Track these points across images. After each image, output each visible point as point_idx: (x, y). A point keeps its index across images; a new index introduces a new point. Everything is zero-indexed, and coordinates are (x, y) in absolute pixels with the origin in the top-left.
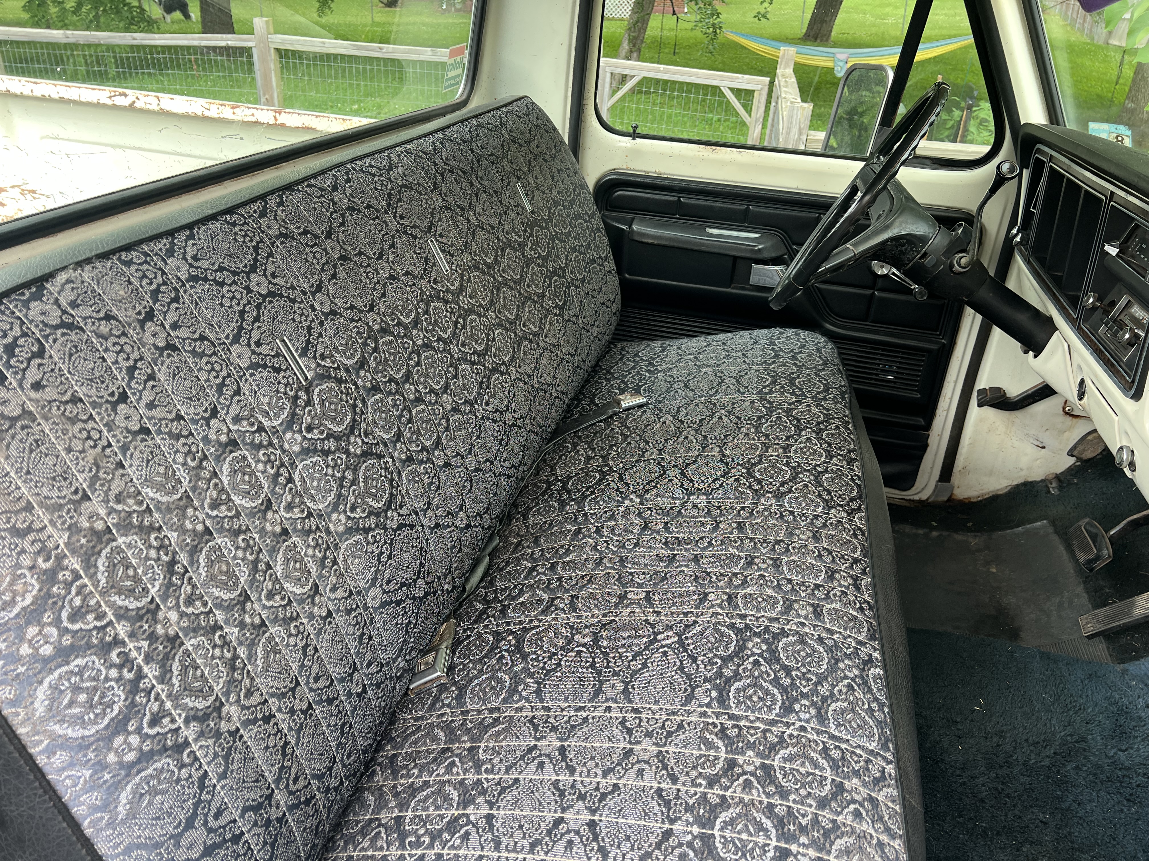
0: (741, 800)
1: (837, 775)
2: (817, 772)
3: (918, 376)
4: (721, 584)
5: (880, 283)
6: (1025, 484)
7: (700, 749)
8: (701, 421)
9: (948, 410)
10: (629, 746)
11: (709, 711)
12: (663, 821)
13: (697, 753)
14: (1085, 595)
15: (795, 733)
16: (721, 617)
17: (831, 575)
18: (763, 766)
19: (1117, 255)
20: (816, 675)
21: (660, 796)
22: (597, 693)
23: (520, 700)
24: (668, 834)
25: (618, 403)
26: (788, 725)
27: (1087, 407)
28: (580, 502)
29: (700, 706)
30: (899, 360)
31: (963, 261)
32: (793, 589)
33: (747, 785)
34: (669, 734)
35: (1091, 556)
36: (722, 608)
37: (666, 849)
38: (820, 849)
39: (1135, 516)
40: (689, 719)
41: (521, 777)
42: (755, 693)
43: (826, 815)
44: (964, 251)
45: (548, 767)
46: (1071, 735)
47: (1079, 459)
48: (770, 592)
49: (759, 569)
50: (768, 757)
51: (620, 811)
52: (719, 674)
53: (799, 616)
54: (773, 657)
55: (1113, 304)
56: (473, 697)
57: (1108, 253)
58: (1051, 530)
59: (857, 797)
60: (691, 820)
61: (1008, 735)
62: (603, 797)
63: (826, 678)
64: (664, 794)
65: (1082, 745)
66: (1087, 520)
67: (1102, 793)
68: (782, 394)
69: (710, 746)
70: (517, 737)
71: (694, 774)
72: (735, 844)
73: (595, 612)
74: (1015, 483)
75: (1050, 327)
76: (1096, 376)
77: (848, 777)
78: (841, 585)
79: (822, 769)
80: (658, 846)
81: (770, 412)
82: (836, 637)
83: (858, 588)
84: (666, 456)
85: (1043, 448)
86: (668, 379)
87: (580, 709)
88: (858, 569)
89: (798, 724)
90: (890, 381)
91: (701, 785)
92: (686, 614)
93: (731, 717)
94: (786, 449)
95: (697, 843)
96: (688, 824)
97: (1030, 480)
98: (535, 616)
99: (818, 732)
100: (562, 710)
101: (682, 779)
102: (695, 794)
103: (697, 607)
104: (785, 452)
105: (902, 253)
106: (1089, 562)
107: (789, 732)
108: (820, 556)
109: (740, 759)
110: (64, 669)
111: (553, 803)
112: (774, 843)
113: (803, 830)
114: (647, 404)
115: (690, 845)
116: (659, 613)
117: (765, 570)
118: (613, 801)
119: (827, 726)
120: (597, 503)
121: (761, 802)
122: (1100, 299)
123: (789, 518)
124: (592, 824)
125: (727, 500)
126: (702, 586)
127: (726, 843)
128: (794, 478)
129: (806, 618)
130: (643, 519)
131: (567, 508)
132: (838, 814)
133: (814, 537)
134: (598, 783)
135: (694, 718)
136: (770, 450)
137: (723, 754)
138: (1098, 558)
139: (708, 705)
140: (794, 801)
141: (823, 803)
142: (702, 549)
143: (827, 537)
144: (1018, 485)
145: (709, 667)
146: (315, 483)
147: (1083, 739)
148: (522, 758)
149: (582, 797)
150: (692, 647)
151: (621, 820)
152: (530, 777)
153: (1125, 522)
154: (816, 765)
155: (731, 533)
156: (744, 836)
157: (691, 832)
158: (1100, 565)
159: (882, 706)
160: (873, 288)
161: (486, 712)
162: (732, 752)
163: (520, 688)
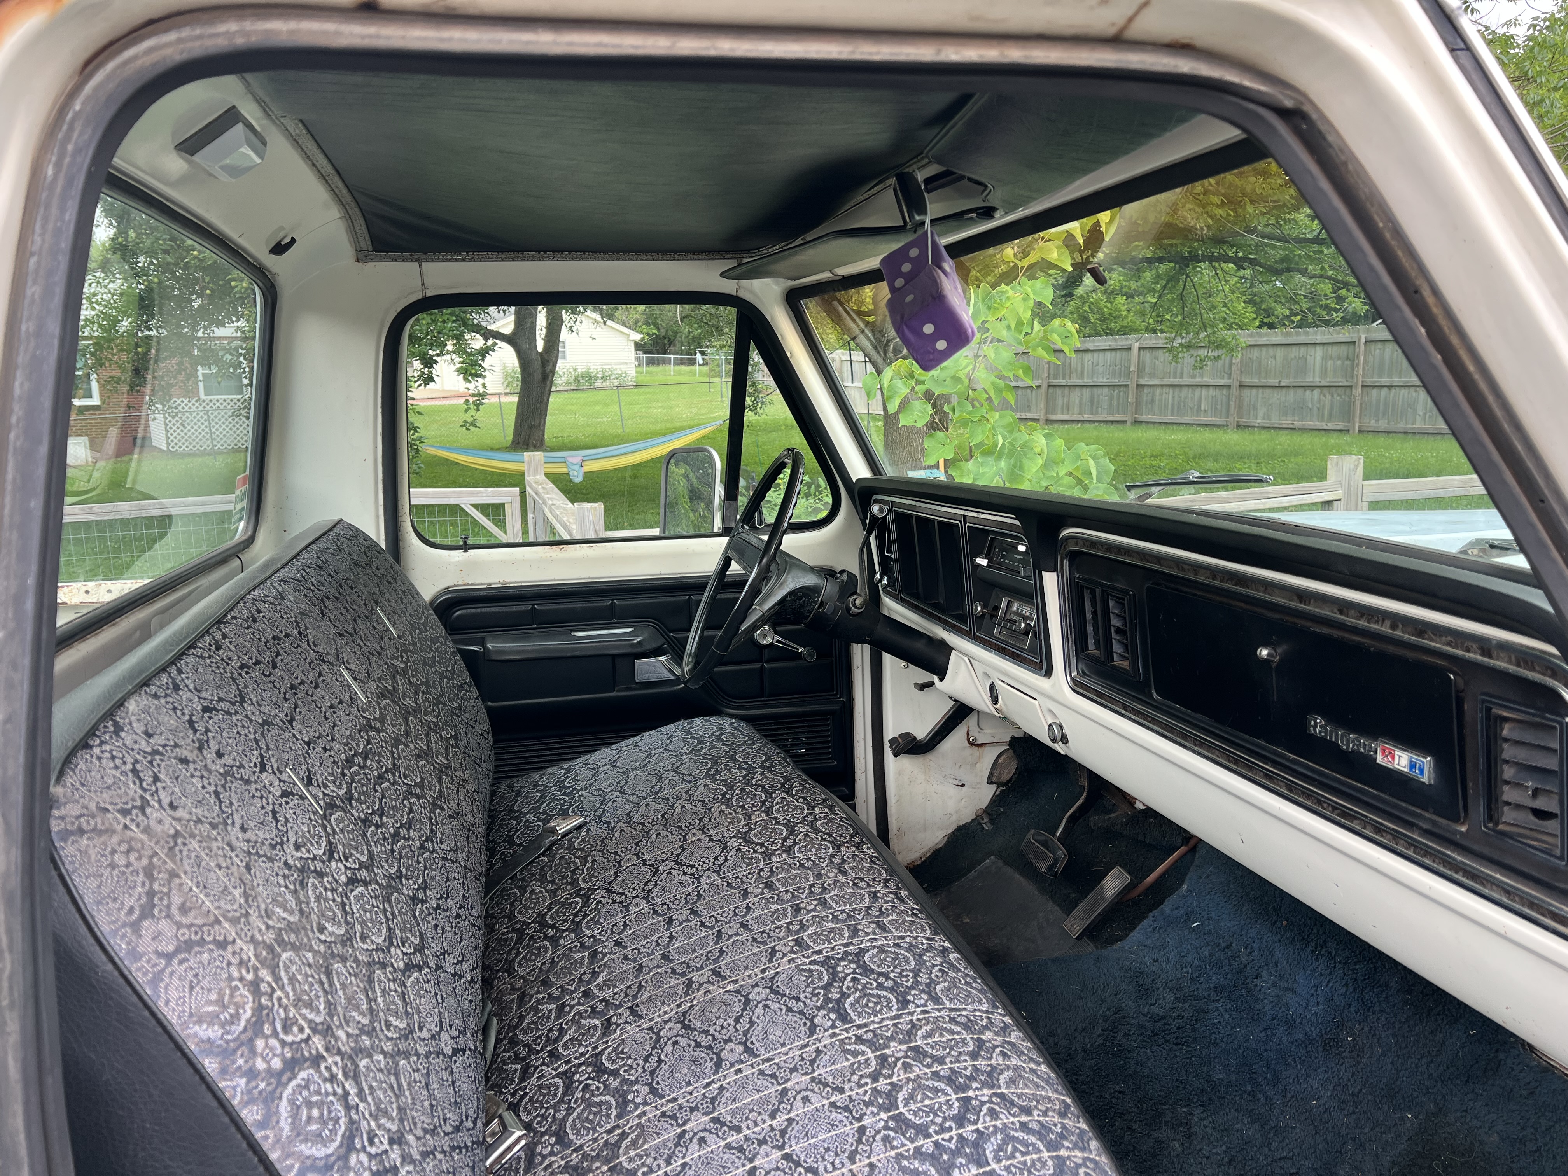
0: (909, 1079)
1: (973, 1033)
2: (956, 1036)
3: (829, 742)
4: (782, 934)
5: (766, 654)
6: (959, 829)
7: (848, 1060)
8: (663, 816)
9: (866, 771)
10: (780, 1088)
11: (837, 1031)
12: (851, 1123)
13: (846, 1064)
14: (1057, 908)
15: (921, 1017)
16: (798, 960)
17: (874, 896)
18: (910, 1049)
19: (988, 566)
20: (911, 971)
21: (836, 1107)
22: (718, 1064)
23: (636, 1108)
24: (862, 1130)
25: (553, 831)
26: (912, 1014)
27: (1004, 709)
28: (576, 927)
29: (826, 1030)
30: (806, 729)
31: (858, 602)
32: (849, 916)
33: (906, 1067)
34: (812, 1062)
35: (1051, 862)
36: (795, 953)
37: (867, 1140)
38: (992, 1087)
39: (1071, 811)
40: (823, 1044)
41: (687, 1159)
42: (869, 1001)
43: (981, 1063)
44: (855, 593)
45: (710, 1138)
46: (1109, 1009)
47: (999, 785)
48: (831, 925)
49: (809, 912)
50: (911, 1041)
51: (807, 1134)
52: (827, 1000)
53: (867, 934)
54: (867, 971)
55: (997, 608)
56: (579, 1131)
57: (980, 565)
58: (1000, 863)
59: (996, 1043)
60: (875, 1110)
61: (1059, 1031)
62: (783, 1132)
63: (920, 970)
64: (839, 1104)
65: (1121, 1014)
66: (1033, 831)
67: (1154, 1048)
68: (730, 771)
69: (855, 1054)
70: (658, 1134)
71: (855, 1078)
72: (923, 1111)
73: (666, 1008)
74: (950, 831)
75: (946, 649)
76: (1006, 674)
77: (981, 1032)
78: (886, 902)
79: (958, 1033)
80: (859, 1141)
81: (731, 788)
82: (907, 939)
83: (902, 900)
84: (647, 857)
85: (963, 785)
86: (596, 793)
87: (709, 1084)
88: (892, 885)
89: (919, 1010)
90: (803, 755)
91: (867, 1084)
92: (763, 971)
93: (859, 1027)
94: (768, 812)
95: (892, 1124)
96: (874, 1115)
97: (961, 823)
98: (597, 1040)
99: (939, 1010)
100: (691, 1094)
101: (847, 1086)
102: (866, 1092)
103: (770, 961)
104: (768, 815)
105: (802, 606)
106: (1050, 868)
107: (914, 1018)
108: (855, 884)
109: (888, 1052)
110: (294, 1083)
111: (737, 1160)
112: (954, 1097)
113: (971, 1078)
114: (585, 824)
115: (886, 1128)
116: (735, 982)
117: (814, 910)
118: (793, 1131)
119: (943, 1003)
120: (598, 922)
121: (925, 1074)
122: (984, 607)
123: (808, 864)
124: (787, 1157)
125: (739, 869)
126: (764, 943)
127: (915, 1113)
128: (792, 832)
129: (874, 933)
130: (661, 915)
131: (562, 941)
132: (991, 1058)
133: (840, 871)
134: (771, 1126)
135: (827, 1041)
136: (753, 817)
137: (871, 1055)
138: (1056, 861)
139: (833, 1027)
140: (951, 1062)
141: (974, 1056)
142: (743, 916)
143: (852, 868)
144: (953, 833)
145: (815, 999)
146: (368, 915)
147: (1119, 1010)
148: (677, 1145)
149: (761, 1143)
150: (788, 991)
151: (812, 1141)
152: (696, 1155)
153: (1064, 821)
154: (953, 1032)
155: (763, 893)
156: (927, 1102)
157: (881, 1119)
158: (1060, 867)
159: (974, 979)
160: (760, 660)
161: (605, 1135)
162: (877, 1050)
163: (630, 1097)
